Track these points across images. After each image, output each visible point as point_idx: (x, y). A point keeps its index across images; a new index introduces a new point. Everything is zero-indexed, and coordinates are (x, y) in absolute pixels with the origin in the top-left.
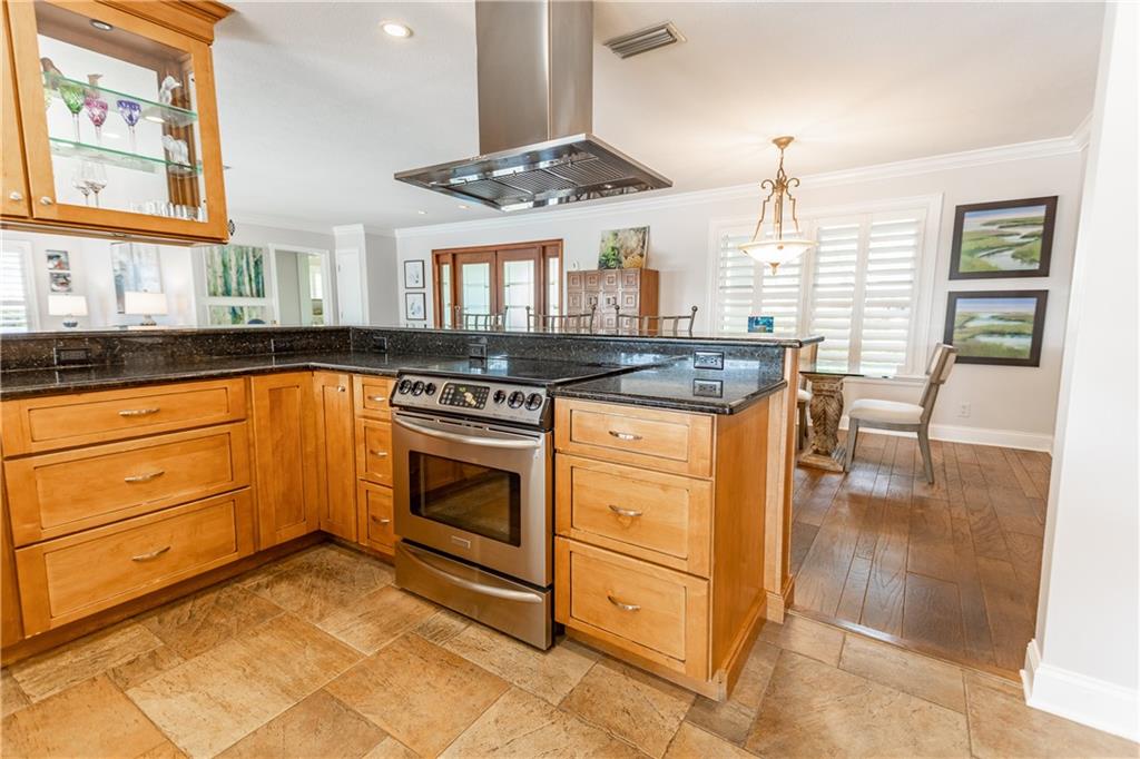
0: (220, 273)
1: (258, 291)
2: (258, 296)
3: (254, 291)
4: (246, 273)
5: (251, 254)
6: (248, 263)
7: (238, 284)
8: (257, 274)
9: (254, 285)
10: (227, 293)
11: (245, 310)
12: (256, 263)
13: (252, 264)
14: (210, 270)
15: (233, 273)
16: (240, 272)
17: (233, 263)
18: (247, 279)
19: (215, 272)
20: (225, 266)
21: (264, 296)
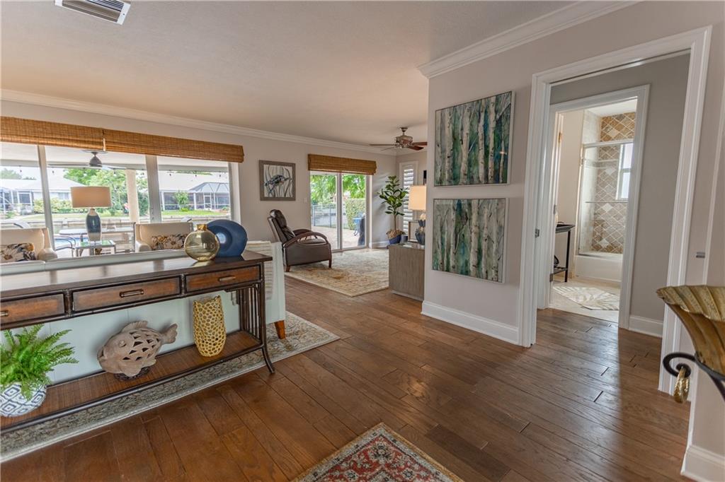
0: (448, 153)
1: (496, 172)
2: (496, 180)
3: (490, 173)
4: (481, 142)
5: (492, 109)
6: (486, 126)
7: (470, 164)
8: (499, 140)
9: (490, 164)
10: (454, 180)
11: (474, 203)
12: (499, 122)
13: (492, 125)
14: (439, 149)
15: (464, 148)
16: (473, 145)
17: (466, 131)
18: (482, 153)
19: (443, 151)
20: (454, 139)
21: (505, 181)
